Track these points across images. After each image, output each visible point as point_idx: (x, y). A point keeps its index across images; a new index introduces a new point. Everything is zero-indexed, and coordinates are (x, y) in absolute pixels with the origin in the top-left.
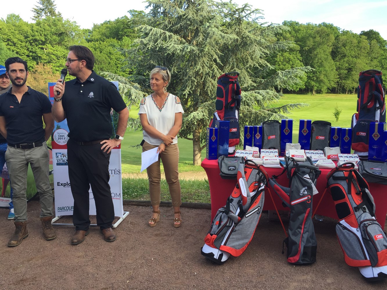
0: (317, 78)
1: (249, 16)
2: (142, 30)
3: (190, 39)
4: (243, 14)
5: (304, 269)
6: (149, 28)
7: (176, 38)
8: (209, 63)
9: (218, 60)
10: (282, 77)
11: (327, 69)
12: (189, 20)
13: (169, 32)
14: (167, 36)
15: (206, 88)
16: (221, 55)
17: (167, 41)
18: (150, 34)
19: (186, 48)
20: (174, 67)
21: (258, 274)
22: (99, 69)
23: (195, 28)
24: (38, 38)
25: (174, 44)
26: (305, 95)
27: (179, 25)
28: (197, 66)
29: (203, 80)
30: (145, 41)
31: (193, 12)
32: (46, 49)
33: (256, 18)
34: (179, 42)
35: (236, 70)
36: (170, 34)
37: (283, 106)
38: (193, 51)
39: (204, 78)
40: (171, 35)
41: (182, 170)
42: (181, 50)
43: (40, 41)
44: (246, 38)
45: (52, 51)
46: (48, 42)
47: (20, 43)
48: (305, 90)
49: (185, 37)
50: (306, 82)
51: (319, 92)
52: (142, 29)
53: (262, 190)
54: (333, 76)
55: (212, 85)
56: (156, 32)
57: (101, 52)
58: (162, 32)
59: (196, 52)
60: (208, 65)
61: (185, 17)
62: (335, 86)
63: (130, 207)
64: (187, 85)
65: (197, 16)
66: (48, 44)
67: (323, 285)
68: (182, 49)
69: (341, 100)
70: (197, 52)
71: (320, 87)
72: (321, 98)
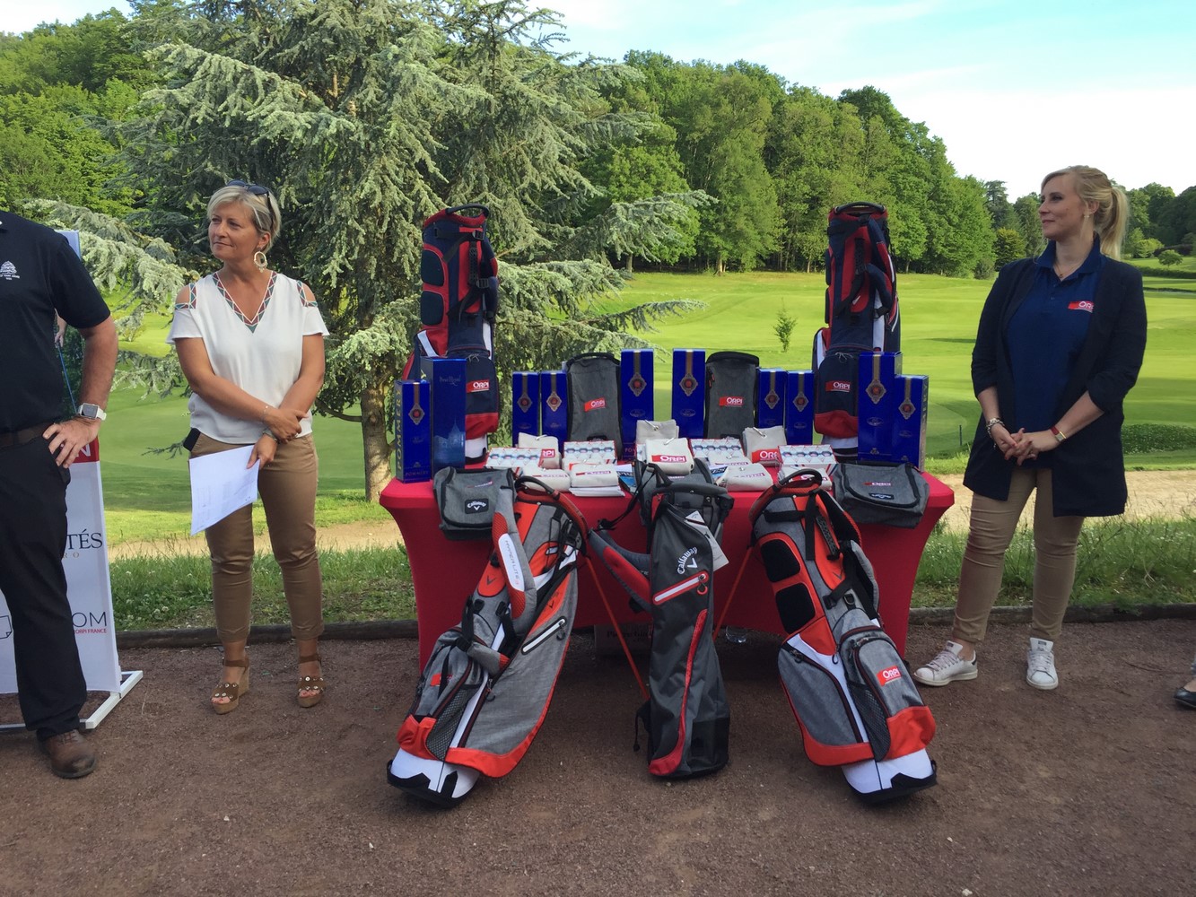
0: (728, 225)
1: (522, 29)
2: (169, 59)
3: (336, 94)
4: (503, 23)
5: (695, 788)
6: (193, 53)
7: (289, 90)
8: (401, 175)
9: (432, 167)
10: (625, 221)
11: (754, 198)
12: (331, 32)
13: (263, 70)
14: (259, 82)
15: (396, 254)
16: (439, 150)
17: (258, 100)
18: (198, 74)
19: (323, 123)
20: (286, 185)
21: (564, 821)
22: (25, 189)
23: (352, 59)
25: (284, 110)
26: (697, 276)
27: (296, 49)
28: (363, 182)
29: (385, 228)
30: (183, 96)
31: (341, 8)
33: (542, 39)
34: (301, 104)
35: (488, 197)
36: (269, 75)
37: (633, 310)
38: (349, 132)
39: (390, 223)
40: (272, 81)
41: (329, 518)
42: (306, 130)
44: (514, 98)
48: (696, 262)
49: (319, 88)
50: (698, 238)
51: (734, 266)
52: (170, 56)
53: (569, 567)
54: (771, 219)
55: (415, 245)
56: (220, 67)
57: (28, 131)
58: (239, 70)
59: (359, 139)
60: (400, 180)
61: (315, 22)
62: (777, 249)
63: (144, 653)
64: (333, 245)
65: (357, 21)
67: (748, 829)
68: (310, 127)
69: (795, 290)
70: (362, 138)
71: (735, 251)
72: (740, 285)
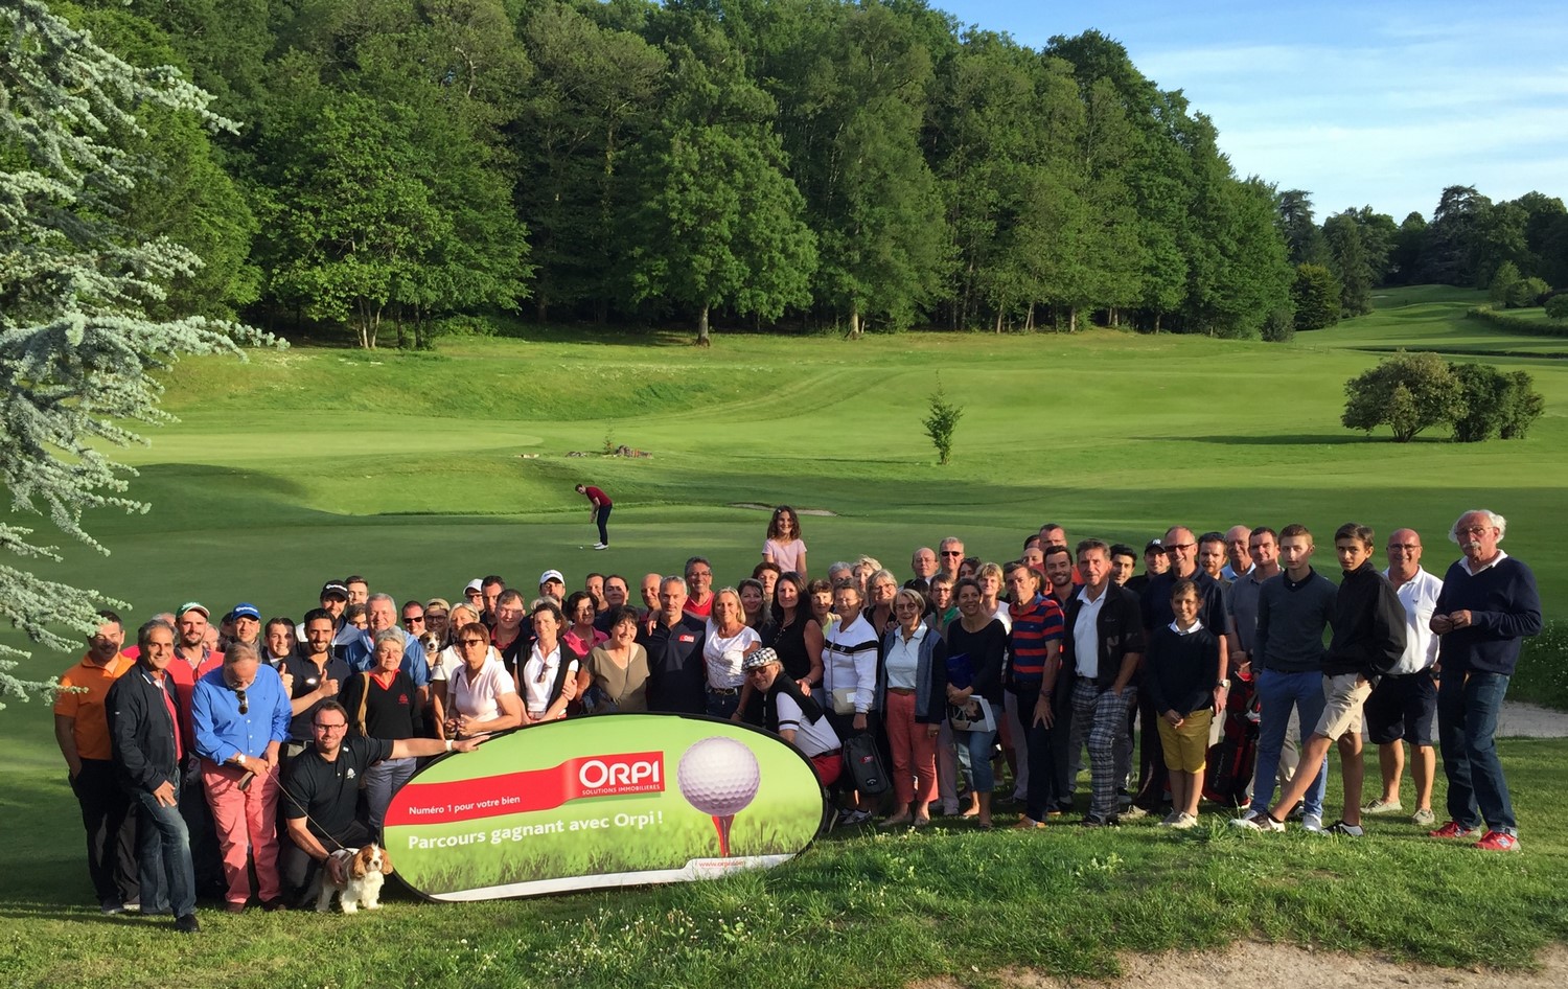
0: (866, 256)
11: (907, 211)
26: (819, 340)
48: (816, 317)
50: (819, 275)
51: (877, 322)
54: (935, 243)
62: (947, 294)
69: (975, 360)
71: (878, 297)
72: (887, 352)
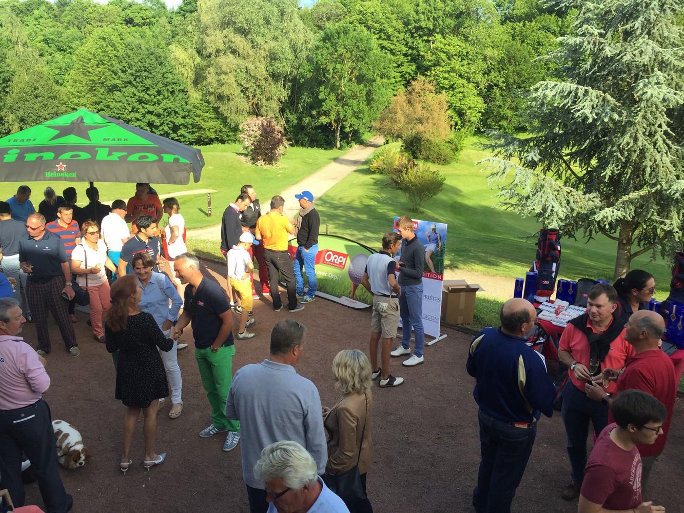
7: (595, 94)
9: (665, 128)
13: (584, 86)
17: (579, 101)
24: (423, 24)
32: (433, 43)
34: (601, 100)
36: (586, 88)
40: (587, 91)
43: (426, 30)
45: (442, 46)
46: (438, 30)
47: (396, 34)
53: (540, 343)
58: (572, 88)
66: (438, 33)
